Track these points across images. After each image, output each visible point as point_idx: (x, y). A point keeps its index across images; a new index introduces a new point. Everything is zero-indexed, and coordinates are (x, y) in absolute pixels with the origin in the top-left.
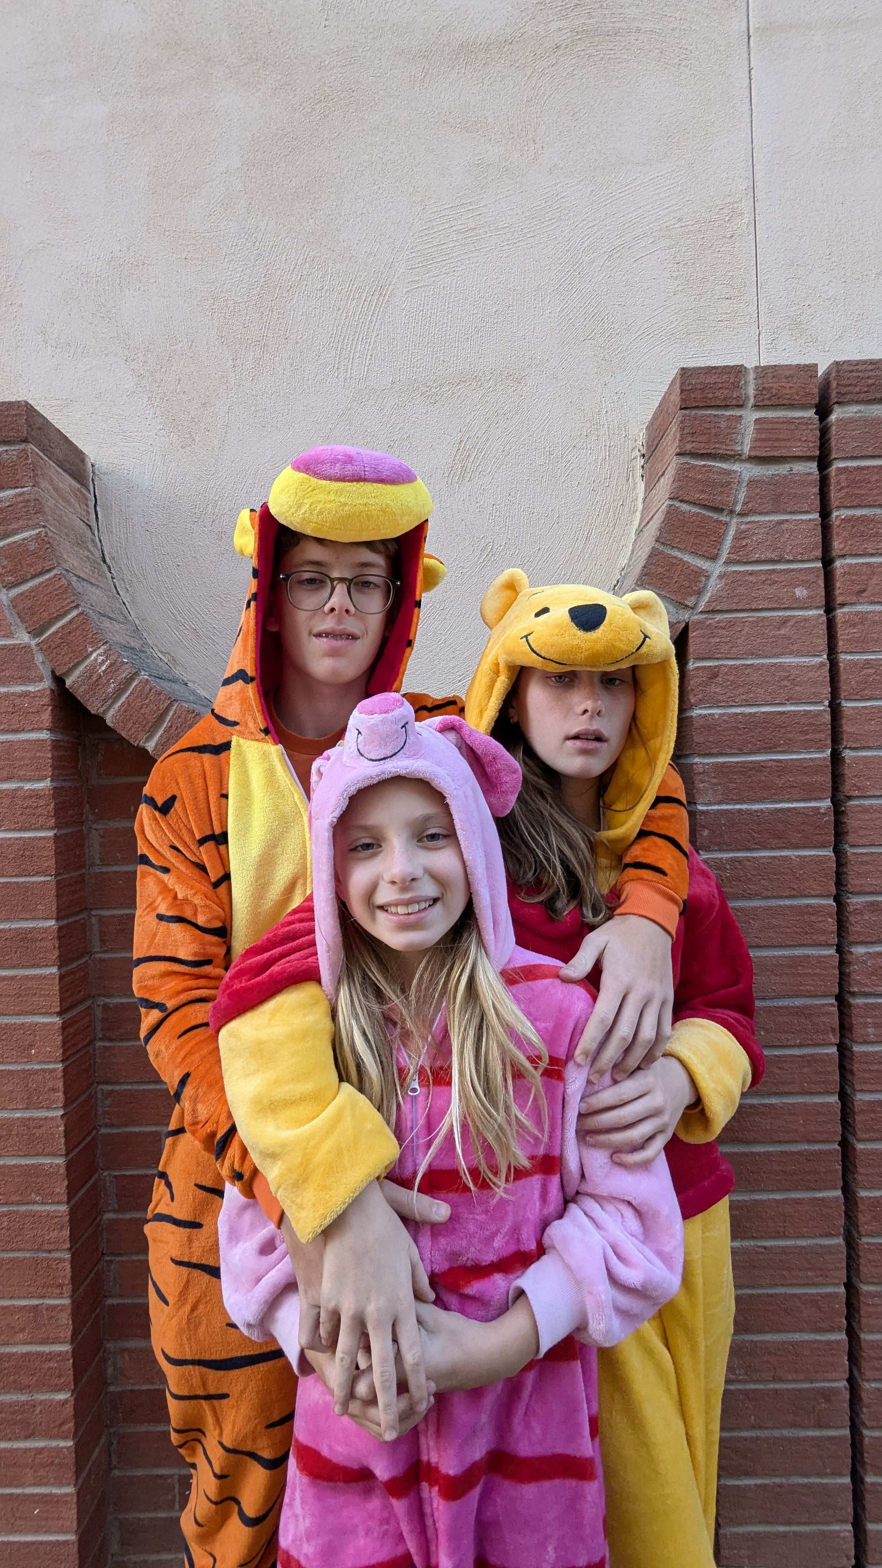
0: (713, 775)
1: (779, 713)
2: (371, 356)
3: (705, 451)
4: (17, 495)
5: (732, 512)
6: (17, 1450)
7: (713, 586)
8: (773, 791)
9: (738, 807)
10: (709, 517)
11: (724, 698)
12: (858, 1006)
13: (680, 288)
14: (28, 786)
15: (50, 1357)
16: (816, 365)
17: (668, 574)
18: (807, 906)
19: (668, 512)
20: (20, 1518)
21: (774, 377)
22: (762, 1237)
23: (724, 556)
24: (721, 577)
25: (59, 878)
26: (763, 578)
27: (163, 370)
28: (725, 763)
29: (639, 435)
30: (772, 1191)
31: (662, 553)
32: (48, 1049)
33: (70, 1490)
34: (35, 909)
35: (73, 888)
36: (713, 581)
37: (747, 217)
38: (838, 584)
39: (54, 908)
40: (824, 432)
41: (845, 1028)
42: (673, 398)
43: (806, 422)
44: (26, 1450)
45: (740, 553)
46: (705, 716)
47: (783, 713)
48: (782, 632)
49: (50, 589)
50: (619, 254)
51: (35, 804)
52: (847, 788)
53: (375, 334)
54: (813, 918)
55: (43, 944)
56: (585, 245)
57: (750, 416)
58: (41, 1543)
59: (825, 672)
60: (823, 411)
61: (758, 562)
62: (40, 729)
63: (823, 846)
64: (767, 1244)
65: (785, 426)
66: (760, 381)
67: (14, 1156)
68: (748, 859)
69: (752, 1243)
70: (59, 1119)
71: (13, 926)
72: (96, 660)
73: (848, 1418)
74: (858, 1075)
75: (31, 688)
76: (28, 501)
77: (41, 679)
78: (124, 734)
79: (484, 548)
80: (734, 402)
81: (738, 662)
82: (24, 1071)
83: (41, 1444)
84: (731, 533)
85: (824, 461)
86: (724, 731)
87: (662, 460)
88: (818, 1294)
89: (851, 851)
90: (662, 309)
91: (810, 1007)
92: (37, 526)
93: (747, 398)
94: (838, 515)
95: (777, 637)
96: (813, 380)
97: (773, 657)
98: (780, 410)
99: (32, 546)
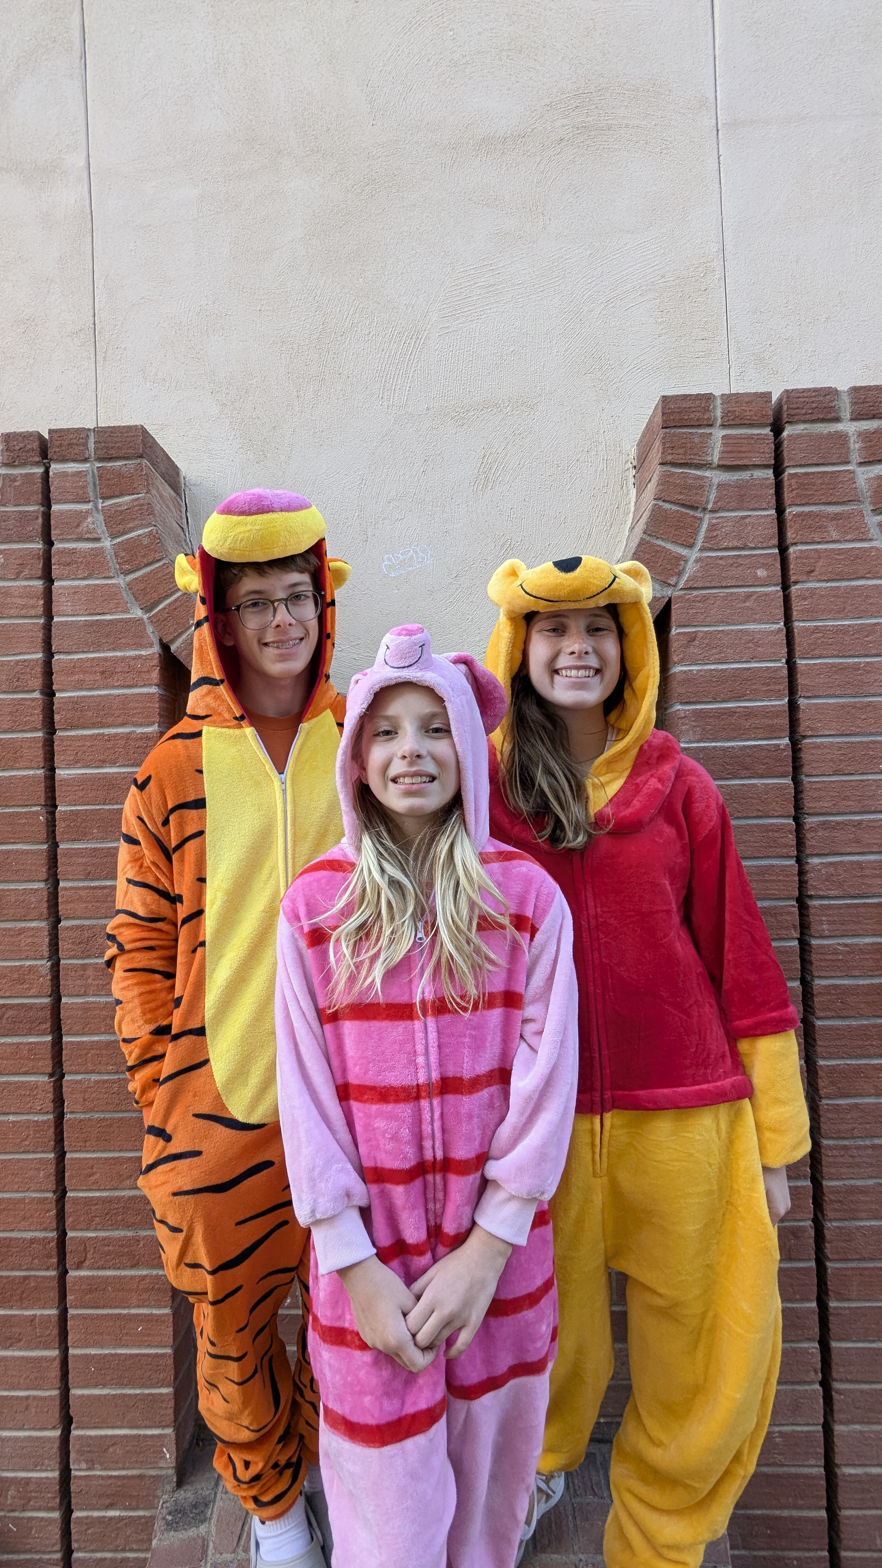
0: (693, 719)
1: (745, 669)
3: (682, 461)
4: (133, 500)
5: (705, 509)
6: (125, 1277)
7: (691, 568)
8: (741, 732)
9: (713, 744)
10: (687, 514)
11: (701, 657)
12: (815, 907)
13: (664, 331)
14: (139, 730)
16: (771, 393)
17: (653, 559)
18: (773, 824)
19: (653, 510)
20: (127, 1334)
21: (736, 402)
23: (699, 544)
24: (697, 561)
26: (731, 561)
27: (241, 400)
28: (702, 709)
29: (631, 450)
31: (648, 542)
33: (167, 1311)
36: (690, 564)
37: (718, 274)
38: (792, 566)
40: (778, 445)
41: (804, 926)
42: (656, 420)
43: (763, 438)
44: (132, 1278)
45: (712, 542)
46: (685, 672)
47: (749, 669)
48: (747, 604)
49: (160, 575)
50: (613, 305)
52: (802, 729)
53: (413, 370)
54: (777, 835)
56: (585, 298)
57: (718, 434)
58: (144, 1355)
59: (782, 636)
60: (777, 429)
61: (727, 549)
62: (150, 685)
63: (783, 776)
65: (745, 441)
66: (726, 406)
73: (813, 1252)
74: (816, 963)
75: (143, 653)
76: (143, 505)
77: (151, 646)
79: (504, 544)
80: (705, 422)
81: (712, 629)
83: (144, 1272)
84: (705, 526)
85: (778, 469)
86: (701, 684)
87: (649, 470)
89: (806, 780)
90: (649, 349)
91: (776, 907)
92: (149, 525)
93: (716, 419)
94: (791, 511)
95: (743, 608)
96: (768, 404)
97: (740, 624)
98: (742, 428)
99: (146, 541)
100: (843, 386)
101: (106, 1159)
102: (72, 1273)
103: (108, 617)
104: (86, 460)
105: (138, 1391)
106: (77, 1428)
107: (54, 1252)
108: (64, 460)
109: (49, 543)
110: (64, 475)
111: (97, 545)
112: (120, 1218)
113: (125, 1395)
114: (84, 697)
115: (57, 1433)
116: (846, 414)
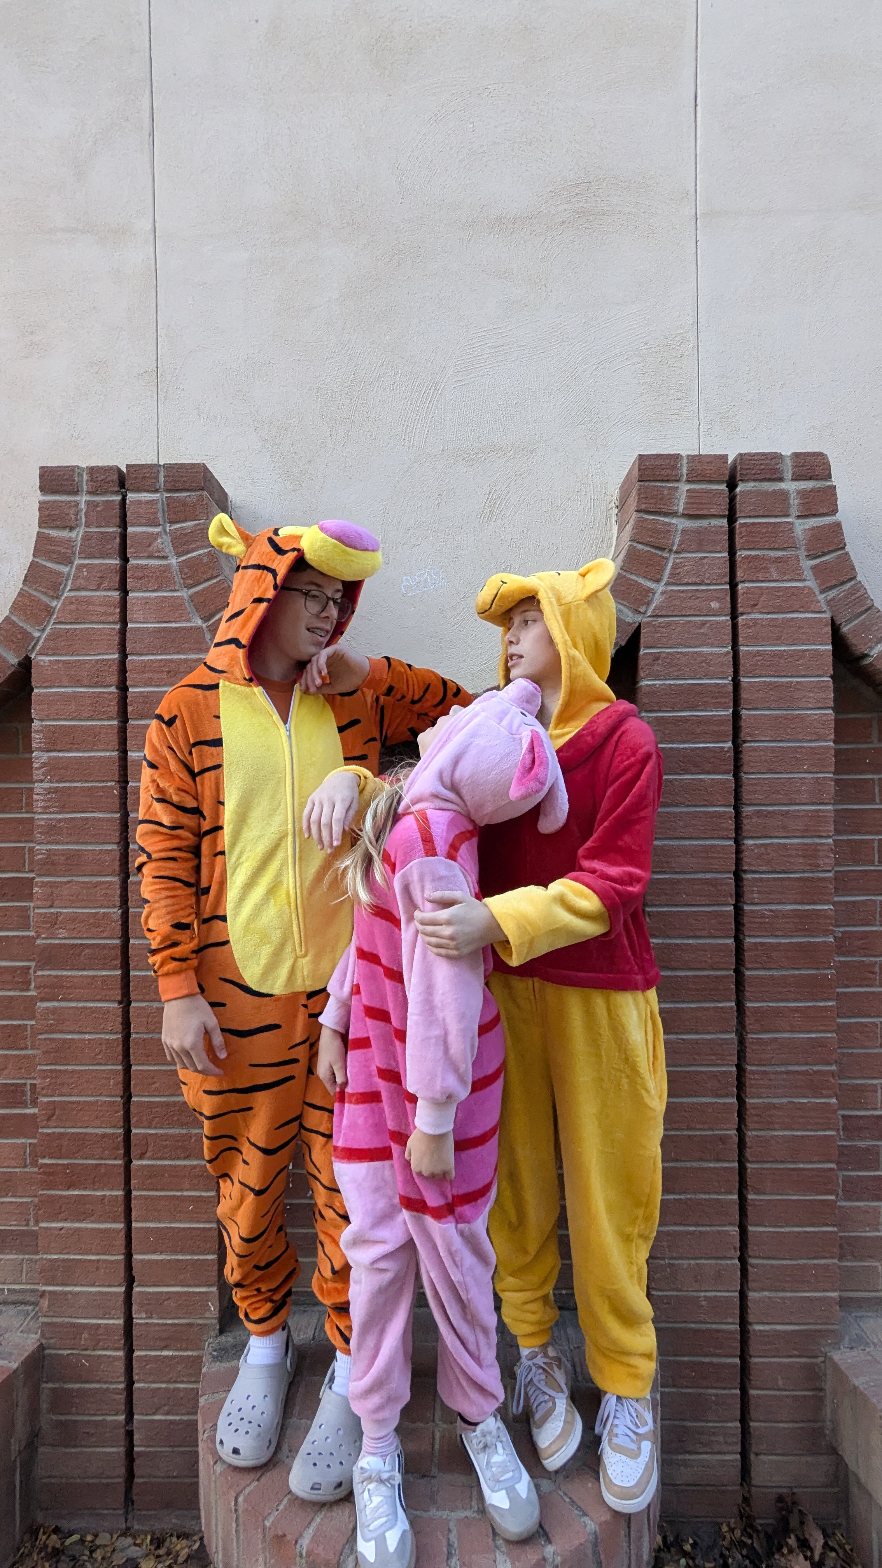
1: (699, 684)
3: (654, 510)
4: (196, 527)
5: (670, 550)
6: (179, 1166)
7: (657, 599)
8: (694, 736)
9: (670, 746)
10: (656, 554)
11: (663, 673)
12: (748, 879)
13: (645, 391)
16: (728, 455)
17: (627, 591)
18: (716, 812)
19: (630, 548)
20: (180, 1211)
21: (700, 462)
22: (681, 1033)
23: (665, 579)
24: (663, 593)
26: (690, 595)
28: (663, 716)
29: (615, 493)
30: (688, 1002)
31: (624, 576)
36: (657, 596)
37: (693, 343)
38: (739, 600)
40: (732, 499)
41: (739, 895)
42: (634, 474)
43: (720, 492)
44: (185, 1166)
45: (676, 578)
46: (650, 685)
47: (702, 684)
48: (702, 631)
50: (603, 366)
52: (743, 735)
53: (431, 417)
54: (719, 820)
56: (579, 359)
57: (684, 487)
58: (194, 1228)
59: (730, 658)
60: (732, 485)
61: (687, 584)
63: (726, 772)
65: (705, 495)
66: (690, 465)
68: (676, 780)
73: (737, 1155)
74: (747, 925)
80: (673, 478)
81: (673, 650)
84: (670, 565)
85: (732, 518)
86: (662, 695)
87: (627, 513)
88: (718, 1071)
89: (745, 776)
91: (716, 879)
93: (682, 475)
94: (740, 554)
95: (699, 633)
96: (725, 465)
97: (696, 647)
98: (703, 484)
99: (205, 560)
100: (787, 451)
101: (164, 1071)
102: (136, 1163)
103: (174, 625)
104: (157, 491)
105: (188, 1257)
106: (139, 1285)
107: (121, 1146)
108: (138, 490)
109: (125, 560)
110: (139, 502)
111: (166, 562)
112: (175, 1118)
113: (178, 1260)
114: (153, 692)
115: (123, 1289)
116: (788, 475)
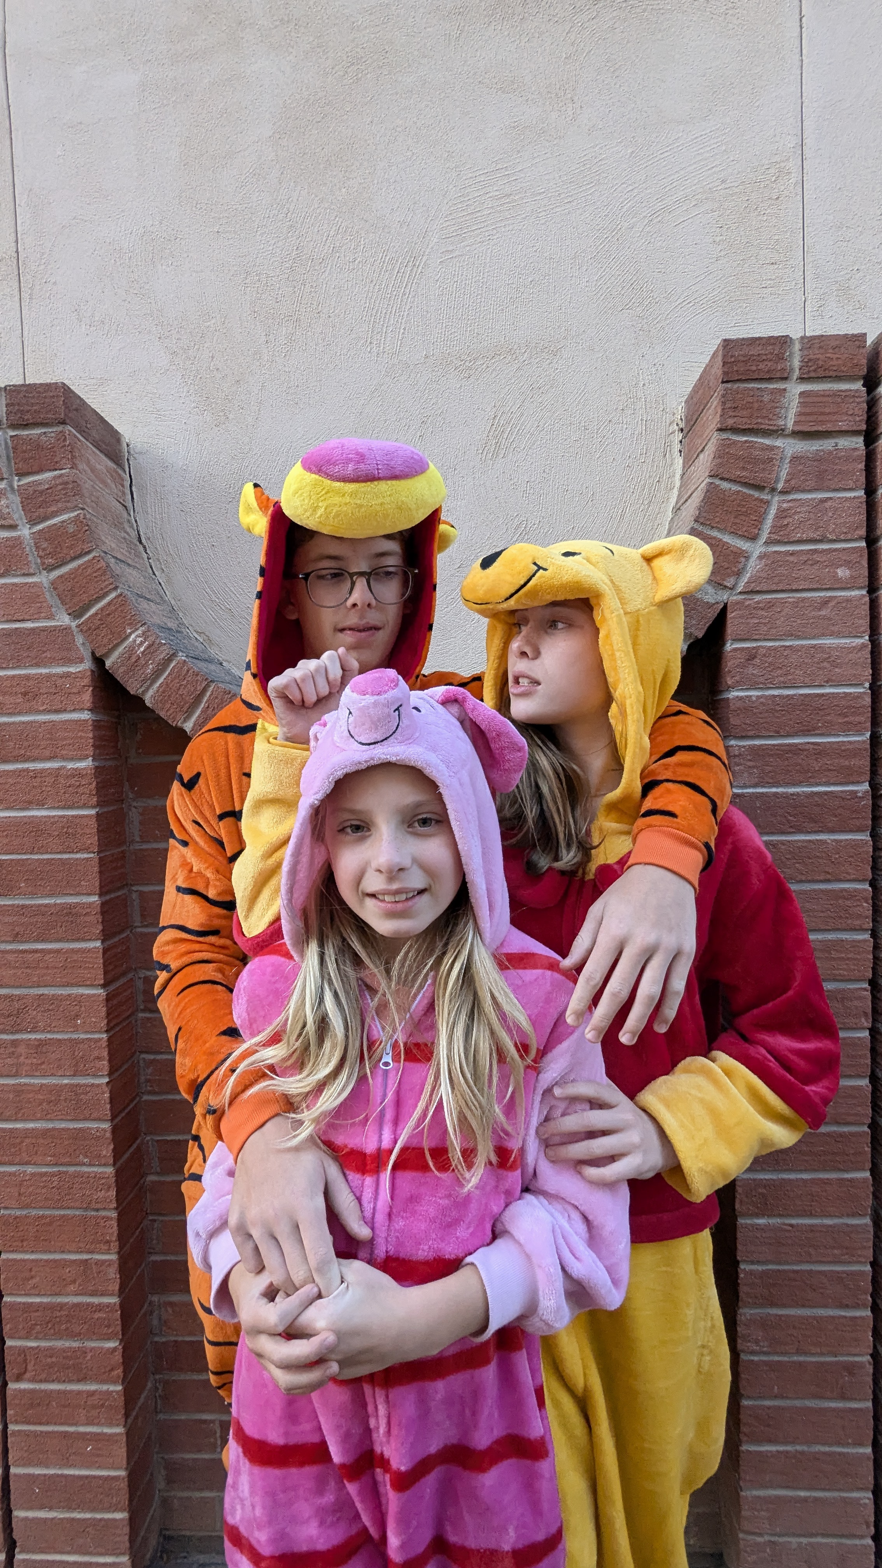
0: (749, 758)
1: (818, 695)
2: (404, 329)
3: (747, 427)
4: (55, 478)
5: (773, 490)
6: (71, 1391)
7: (753, 567)
8: (810, 774)
9: (774, 790)
10: (750, 495)
11: (761, 679)
13: (723, 253)
14: (70, 765)
15: (100, 1308)
16: (865, 334)
18: (842, 890)
19: (708, 491)
20: (75, 1453)
21: (820, 347)
23: (764, 536)
24: (760, 558)
25: (102, 855)
26: (804, 558)
27: (196, 347)
28: (762, 745)
29: (678, 409)
30: (801, 1171)
32: (93, 1020)
33: (120, 1430)
34: (79, 885)
35: (114, 865)
36: (752, 562)
37: (795, 177)
38: (881, 564)
39: (97, 884)
40: (872, 405)
42: (713, 371)
43: (854, 394)
44: (79, 1393)
45: (781, 533)
46: (742, 697)
47: (823, 695)
48: (823, 613)
49: (89, 571)
50: (660, 218)
51: (78, 783)
53: (408, 307)
54: (848, 903)
55: (87, 919)
56: (624, 210)
57: (795, 389)
58: (94, 1477)
59: (867, 654)
60: (871, 384)
61: (800, 542)
62: (82, 709)
63: (859, 830)
64: (794, 1221)
65: (830, 399)
66: (806, 352)
67: (62, 1120)
68: (783, 843)
69: (779, 1221)
70: (104, 1087)
71: (58, 902)
72: (135, 641)
73: (870, 1392)
75: (72, 670)
76: (67, 483)
77: (81, 661)
78: (162, 714)
79: (518, 527)
80: (778, 375)
81: (777, 644)
82: (70, 1040)
83: (93, 1387)
84: (773, 512)
85: (870, 436)
86: (761, 713)
87: (702, 436)
88: (844, 1272)
90: (703, 276)
91: (845, 990)
92: (75, 508)
93: (792, 370)
95: (818, 617)
96: (861, 350)
97: (813, 638)
98: (826, 382)
99: (71, 529)
101: (46, 1261)
102: (12, 1386)
103: (29, 625)
105: (88, 1516)
106: (20, 1552)
111: (14, 534)
112: (63, 1327)
113: (73, 1519)
114: (4, 724)
